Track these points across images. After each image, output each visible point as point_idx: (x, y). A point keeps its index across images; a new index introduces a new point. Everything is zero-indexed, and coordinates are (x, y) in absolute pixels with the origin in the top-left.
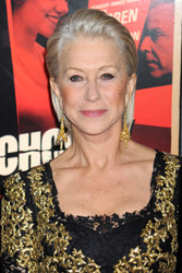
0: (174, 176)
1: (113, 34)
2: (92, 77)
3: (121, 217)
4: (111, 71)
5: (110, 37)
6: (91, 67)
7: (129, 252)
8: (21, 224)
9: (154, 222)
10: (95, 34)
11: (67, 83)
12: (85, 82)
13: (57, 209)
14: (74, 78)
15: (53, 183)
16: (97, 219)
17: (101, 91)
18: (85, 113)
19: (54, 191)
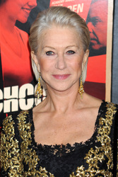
0: (112, 118)
1: (75, 24)
2: (61, 53)
3: (72, 146)
4: (73, 49)
5: (73, 26)
6: (61, 46)
7: (76, 169)
8: (11, 149)
9: (95, 149)
10: (64, 24)
11: (44, 56)
12: (56, 56)
13: (33, 140)
14: (49, 53)
15: (32, 123)
16: (57, 147)
17: (67, 62)
18: (56, 76)
19: (33, 128)
